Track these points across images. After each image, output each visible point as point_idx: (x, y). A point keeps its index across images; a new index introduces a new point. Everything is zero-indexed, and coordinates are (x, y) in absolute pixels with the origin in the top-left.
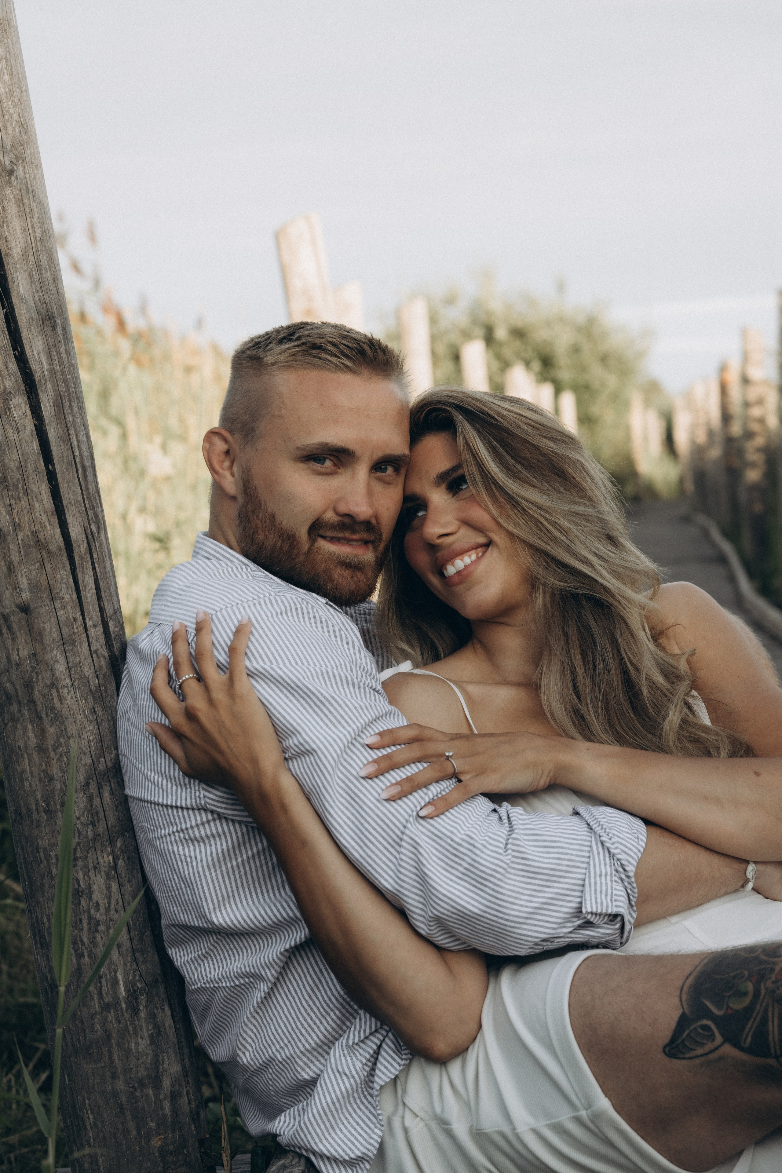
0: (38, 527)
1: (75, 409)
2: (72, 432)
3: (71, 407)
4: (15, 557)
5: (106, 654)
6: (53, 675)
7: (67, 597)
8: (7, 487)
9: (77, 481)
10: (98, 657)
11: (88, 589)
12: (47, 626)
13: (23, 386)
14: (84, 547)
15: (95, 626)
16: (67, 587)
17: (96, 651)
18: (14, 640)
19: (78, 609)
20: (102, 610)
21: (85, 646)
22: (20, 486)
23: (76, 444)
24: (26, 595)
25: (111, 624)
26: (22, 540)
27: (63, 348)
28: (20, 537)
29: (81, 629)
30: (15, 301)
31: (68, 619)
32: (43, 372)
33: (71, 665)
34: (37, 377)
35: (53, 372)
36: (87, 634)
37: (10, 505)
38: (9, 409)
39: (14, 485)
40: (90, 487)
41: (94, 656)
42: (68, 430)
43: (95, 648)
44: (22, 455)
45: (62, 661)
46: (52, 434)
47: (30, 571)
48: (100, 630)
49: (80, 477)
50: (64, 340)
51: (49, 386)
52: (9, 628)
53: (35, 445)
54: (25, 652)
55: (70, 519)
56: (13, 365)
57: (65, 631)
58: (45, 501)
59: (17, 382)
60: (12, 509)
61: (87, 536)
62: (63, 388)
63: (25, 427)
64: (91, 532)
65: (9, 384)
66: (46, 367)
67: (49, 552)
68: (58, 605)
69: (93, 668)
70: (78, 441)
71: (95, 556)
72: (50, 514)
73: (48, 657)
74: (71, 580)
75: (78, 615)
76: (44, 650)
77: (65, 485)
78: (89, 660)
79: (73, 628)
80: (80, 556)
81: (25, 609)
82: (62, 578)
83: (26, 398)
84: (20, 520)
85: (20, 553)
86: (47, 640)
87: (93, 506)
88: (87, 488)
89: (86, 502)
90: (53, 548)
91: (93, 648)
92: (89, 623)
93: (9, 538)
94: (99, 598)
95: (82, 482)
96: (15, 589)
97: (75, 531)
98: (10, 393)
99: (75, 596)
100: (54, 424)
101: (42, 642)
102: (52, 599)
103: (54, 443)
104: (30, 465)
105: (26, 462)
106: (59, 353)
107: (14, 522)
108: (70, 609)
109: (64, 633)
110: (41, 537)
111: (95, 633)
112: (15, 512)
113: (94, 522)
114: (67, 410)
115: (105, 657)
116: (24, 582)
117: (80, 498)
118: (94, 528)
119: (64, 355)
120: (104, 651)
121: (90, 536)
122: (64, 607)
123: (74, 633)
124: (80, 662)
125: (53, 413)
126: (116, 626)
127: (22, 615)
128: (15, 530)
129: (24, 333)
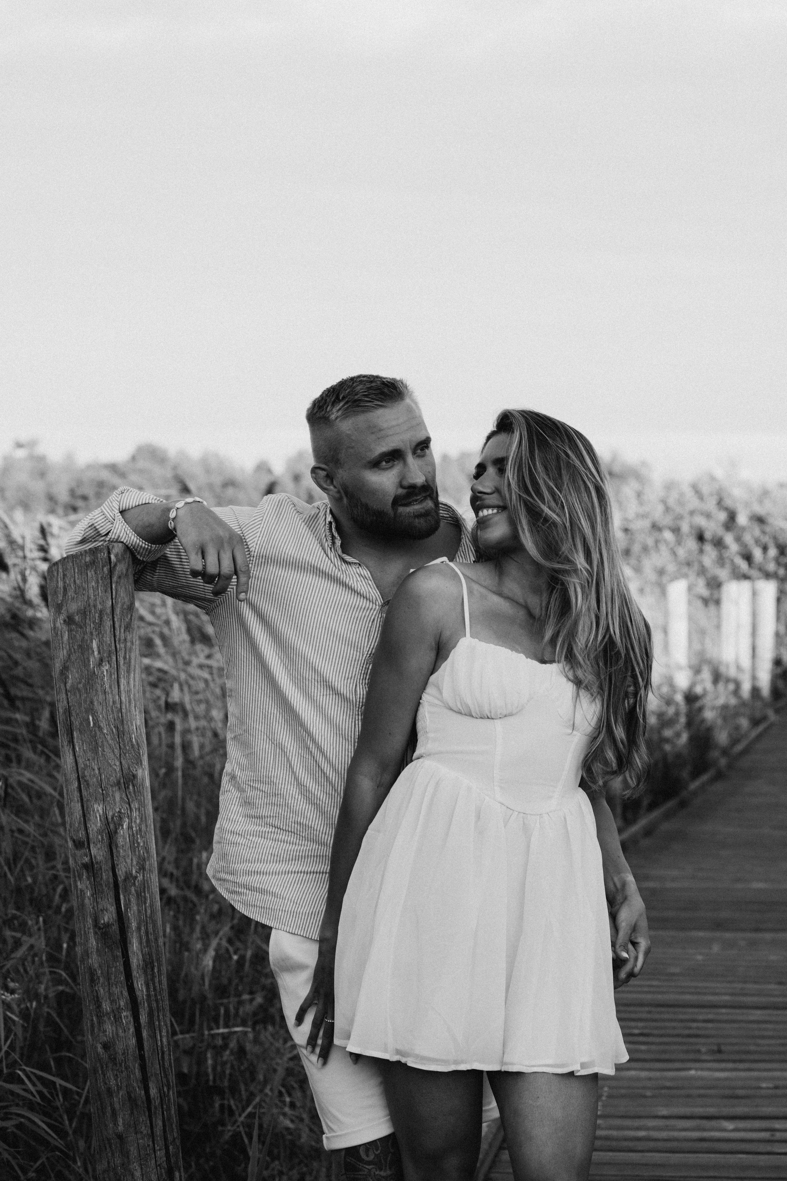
0: (131, 1089)
1: (161, 1017)
2: (158, 1032)
3: (158, 1016)
4: (117, 1106)
5: (166, 1166)
6: (133, 1178)
7: (145, 1132)
8: (116, 1064)
9: (157, 1061)
10: (161, 1169)
11: (158, 1127)
12: (132, 1149)
13: (130, 1006)
14: (158, 1102)
15: (160, 1150)
16: (146, 1127)
17: (159, 1165)
18: (113, 1154)
19: (151, 1140)
20: (166, 1139)
21: (153, 1161)
22: (123, 1064)
23: (159, 1038)
24: (121, 1128)
25: (171, 1147)
26: (122, 1096)
27: (157, 980)
28: (120, 1094)
29: (152, 1151)
30: (130, 954)
31: (144, 1145)
32: (143, 997)
33: (144, 1173)
34: (139, 999)
35: (149, 996)
36: (155, 1155)
37: (117, 1075)
38: (121, 1018)
39: (119, 1063)
40: (166, 1064)
41: (158, 1168)
42: (155, 1031)
43: (159, 1163)
44: (126, 1046)
45: (139, 1170)
46: (145, 1034)
47: (124, 1115)
48: (163, 1152)
49: (160, 1058)
50: (158, 975)
51: (146, 1005)
52: (110, 1147)
53: (134, 1041)
54: (118, 1161)
55: (151, 1085)
56: (126, 993)
57: (142, 1152)
58: (137, 1074)
59: (127, 1002)
60: (118, 1077)
61: (160, 1095)
62: (154, 1005)
63: (129, 1029)
64: (164, 1091)
65: (122, 1004)
66: (145, 993)
67: (136, 1105)
68: (139, 1136)
69: (157, 1176)
70: (161, 1036)
71: (165, 1107)
72: (139, 1082)
73: (131, 1167)
74: (148, 1122)
75: (151, 1143)
76: (129, 1162)
77: (150, 1065)
78: (155, 1170)
79: (147, 1150)
80: (156, 1108)
81: (120, 1137)
82: (143, 1121)
83: (131, 1013)
84: (121, 1084)
85: (120, 1104)
86: (132, 1157)
87: (166, 1075)
88: (164, 1064)
89: (162, 1074)
90: (139, 1103)
91: (158, 1163)
92: (157, 1148)
93: (114, 1095)
94: (165, 1131)
95: (161, 1062)
96: (115, 1124)
97: (153, 1092)
98: (122, 1009)
99: (149, 1132)
100: (146, 1028)
101: (128, 1157)
102: (136, 1133)
103: (146, 1039)
104: (130, 1051)
105: (128, 1050)
106: (154, 984)
107: (118, 1085)
108: (146, 1139)
109: (141, 1153)
110: (133, 1095)
111: (161, 1154)
112: (119, 1079)
113: (166, 1085)
114: (155, 1018)
115: (164, 1168)
116: (120, 1121)
117: (158, 1072)
118: (165, 1089)
119: (157, 985)
120: (165, 1165)
121: (162, 1095)
122: (143, 1138)
123: (147, 1154)
124: (149, 1171)
125: (147, 1021)
126: (174, 1148)
127: (118, 1140)
128: (118, 1090)
129: (134, 973)
